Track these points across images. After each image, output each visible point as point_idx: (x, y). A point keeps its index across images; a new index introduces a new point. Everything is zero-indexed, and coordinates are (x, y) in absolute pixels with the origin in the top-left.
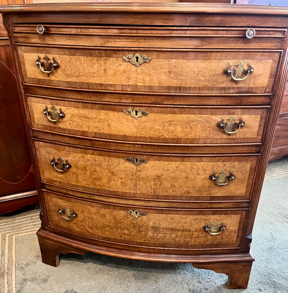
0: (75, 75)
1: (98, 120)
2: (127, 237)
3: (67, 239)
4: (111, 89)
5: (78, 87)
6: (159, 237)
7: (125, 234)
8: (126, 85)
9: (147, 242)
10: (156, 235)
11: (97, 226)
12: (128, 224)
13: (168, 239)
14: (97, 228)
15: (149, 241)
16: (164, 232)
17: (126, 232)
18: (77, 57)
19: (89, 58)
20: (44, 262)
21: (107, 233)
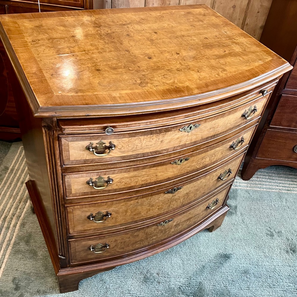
0: (132, 150)
1: (147, 175)
3: (95, 266)
4: (164, 152)
5: (133, 158)
6: (178, 229)
7: (153, 239)
8: (177, 146)
11: (129, 244)
12: (157, 232)
13: (184, 227)
14: (128, 246)
15: (171, 234)
16: (183, 224)
17: (154, 238)
18: (137, 137)
19: (149, 136)
21: (137, 245)
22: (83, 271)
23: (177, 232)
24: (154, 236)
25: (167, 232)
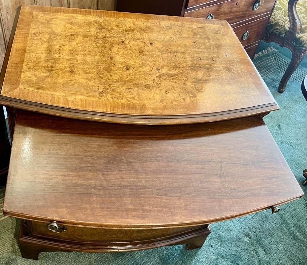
2: (114, 239)
3: (54, 243)
6: (142, 235)
7: (112, 237)
9: (131, 239)
10: (139, 234)
11: (87, 234)
12: (116, 232)
13: (149, 235)
14: (86, 236)
15: (133, 238)
16: (147, 232)
17: (114, 236)
20: (23, 257)
21: (95, 238)
22: (41, 244)
23: (141, 238)
24: (114, 234)
25: (128, 235)
